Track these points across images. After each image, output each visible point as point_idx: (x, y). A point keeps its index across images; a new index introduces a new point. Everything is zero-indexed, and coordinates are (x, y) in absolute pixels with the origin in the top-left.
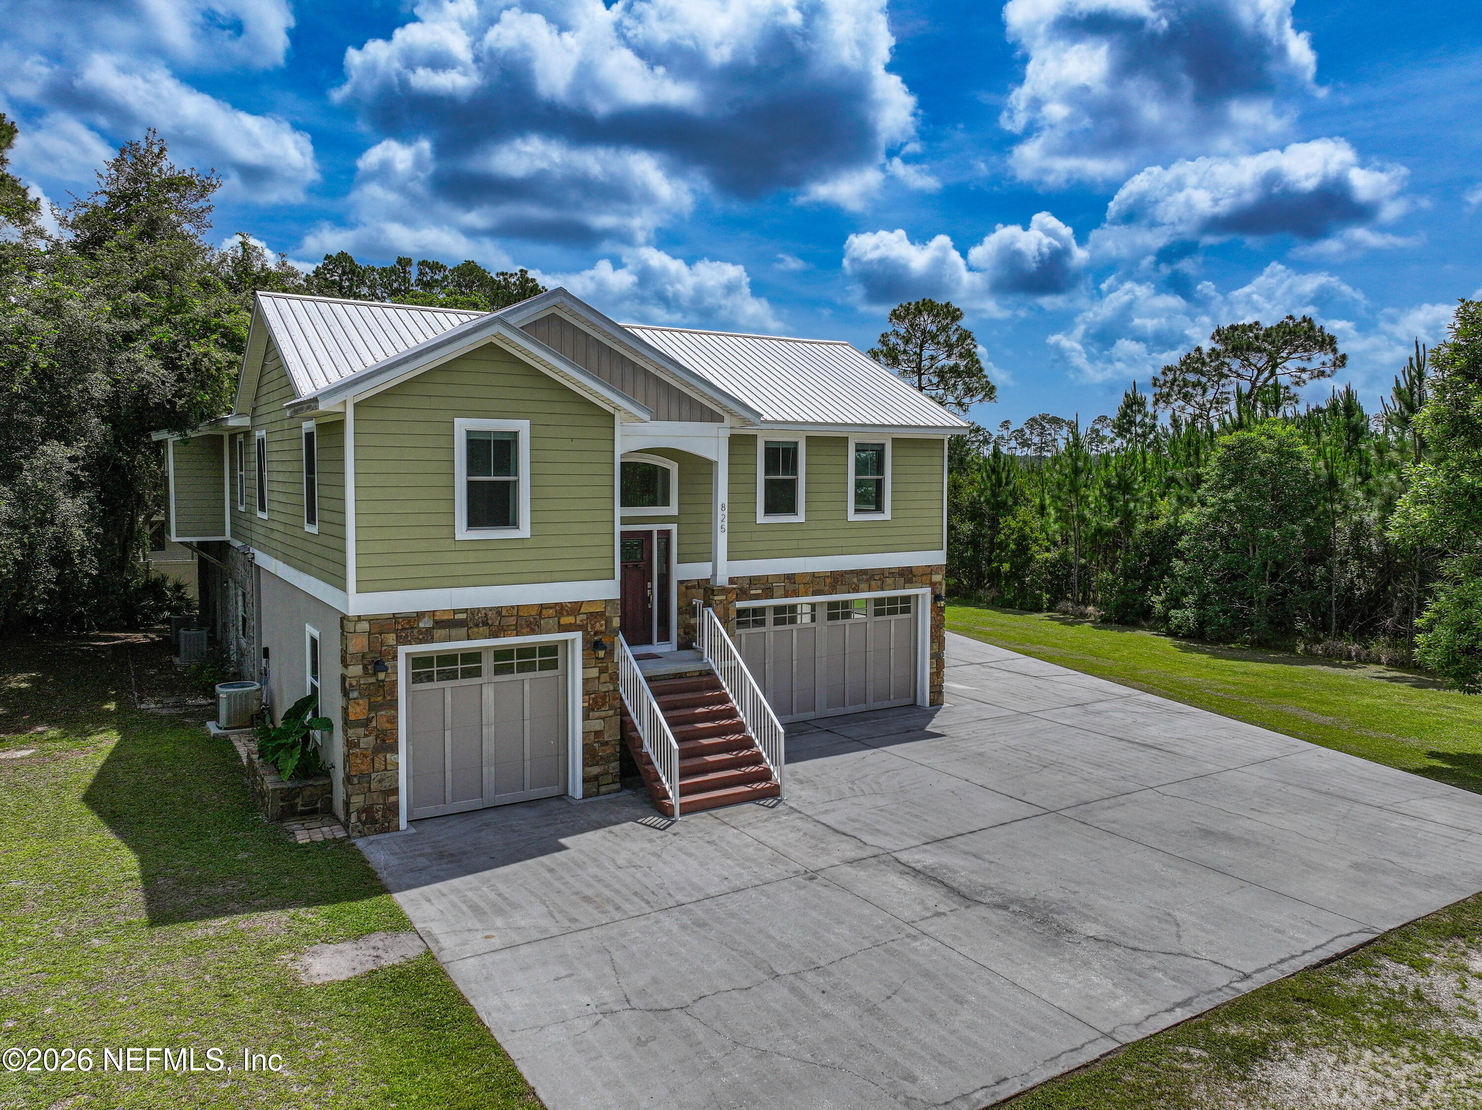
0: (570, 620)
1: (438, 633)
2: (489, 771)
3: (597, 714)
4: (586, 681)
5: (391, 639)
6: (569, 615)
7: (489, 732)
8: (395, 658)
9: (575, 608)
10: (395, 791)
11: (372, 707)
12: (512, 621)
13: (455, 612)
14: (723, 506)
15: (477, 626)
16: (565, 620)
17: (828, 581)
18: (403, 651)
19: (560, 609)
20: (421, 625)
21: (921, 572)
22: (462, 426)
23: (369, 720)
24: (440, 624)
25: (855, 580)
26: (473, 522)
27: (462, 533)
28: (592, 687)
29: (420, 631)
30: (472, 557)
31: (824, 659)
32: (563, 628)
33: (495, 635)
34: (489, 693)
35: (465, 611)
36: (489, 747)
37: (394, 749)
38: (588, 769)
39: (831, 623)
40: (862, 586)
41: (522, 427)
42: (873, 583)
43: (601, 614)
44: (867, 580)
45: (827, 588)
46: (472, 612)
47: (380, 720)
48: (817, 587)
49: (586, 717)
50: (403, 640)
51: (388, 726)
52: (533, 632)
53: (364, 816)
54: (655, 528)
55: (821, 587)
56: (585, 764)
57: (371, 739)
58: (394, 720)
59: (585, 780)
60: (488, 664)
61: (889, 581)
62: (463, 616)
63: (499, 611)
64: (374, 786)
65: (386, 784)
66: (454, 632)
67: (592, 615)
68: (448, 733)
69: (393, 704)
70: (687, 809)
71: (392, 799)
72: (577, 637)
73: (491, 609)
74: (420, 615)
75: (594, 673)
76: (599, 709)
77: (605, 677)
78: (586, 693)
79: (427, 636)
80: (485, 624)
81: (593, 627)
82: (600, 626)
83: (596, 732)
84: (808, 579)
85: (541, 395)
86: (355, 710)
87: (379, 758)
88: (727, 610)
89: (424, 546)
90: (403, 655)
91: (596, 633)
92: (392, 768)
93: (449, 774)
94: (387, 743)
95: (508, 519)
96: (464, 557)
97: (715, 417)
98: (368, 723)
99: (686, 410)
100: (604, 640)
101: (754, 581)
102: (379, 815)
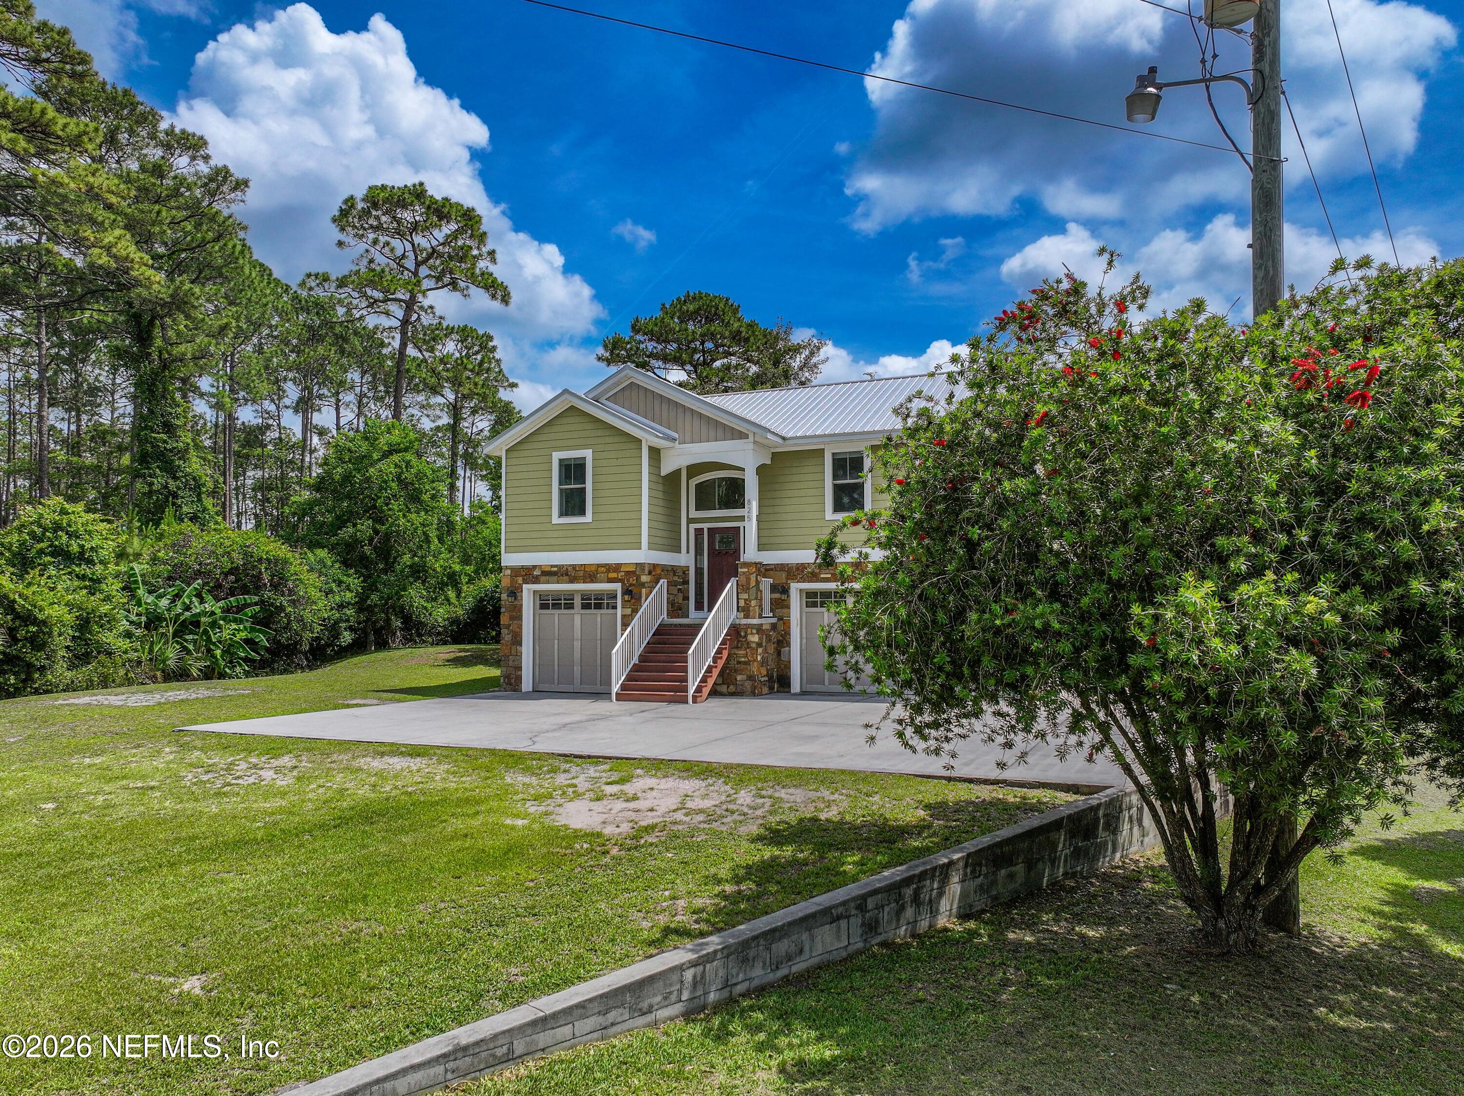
0: (615, 575)
1: (543, 578)
2: (577, 669)
4: (623, 617)
5: (520, 580)
6: (613, 572)
7: (577, 645)
8: (522, 591)
9: (617, 567)
10: (520, 668)
11: (512, 618)
12: (581, 574)
13: (552, 566)
14: (749, 501)
15: (563, 576)
16: (612, 575)
18: (526, 588)
19: (609, 568)
20: (535, 573)
22: (557, 456)
23: (510, 625)
24: (545, 573)
26: (562, 514)
27: (556, 519)
28: (625, 620)
29: (533, 577)
30: (561, 534)
32: (610, 581)
33: (571, 582)
34: (577, 620)
35: (556, 566)
36: (577, 654)
37: (521, 643)
41: (587, 454)
43: (633, 572)
46: (561, 567)
47: (515, 626)
50: (526, 582)
51: (518, 630)
52: (592, 581)
53: (506, 681)
54: (740, 524)
57: (511, 636)
58: (520, 627)
60: (578, 602)
62: (556, 569)
63: (574, 567)
64: (511, 663)
65: (516, 664)
66: (551, 578)
67: (628, 573)
68: (556, 641)
69: (520, 618)
71: (520, 673)
72: (617, 587)
73: (570, 565)
74: (535, 567)
75: (629, 611)
78: (623, 624)
79: (536, 580)
80: (567, 575)
81: (628, 581)
82: (633, 580)
85: (600, 433)
86: (504, 619)
87: (514, 648)
88: (748, 580)
89: (537, 527)
90: (528, 590)
91: (631, 585)
92: (519, 655)
93: (556, 667)
94: (517, 640)
95: (582, 512)
96: (556, 534)
97: (742, 436)
98: (508, 627)
99: (720, 433)
100: (635, 590)
101: (823, 567)
102: (513, 680)
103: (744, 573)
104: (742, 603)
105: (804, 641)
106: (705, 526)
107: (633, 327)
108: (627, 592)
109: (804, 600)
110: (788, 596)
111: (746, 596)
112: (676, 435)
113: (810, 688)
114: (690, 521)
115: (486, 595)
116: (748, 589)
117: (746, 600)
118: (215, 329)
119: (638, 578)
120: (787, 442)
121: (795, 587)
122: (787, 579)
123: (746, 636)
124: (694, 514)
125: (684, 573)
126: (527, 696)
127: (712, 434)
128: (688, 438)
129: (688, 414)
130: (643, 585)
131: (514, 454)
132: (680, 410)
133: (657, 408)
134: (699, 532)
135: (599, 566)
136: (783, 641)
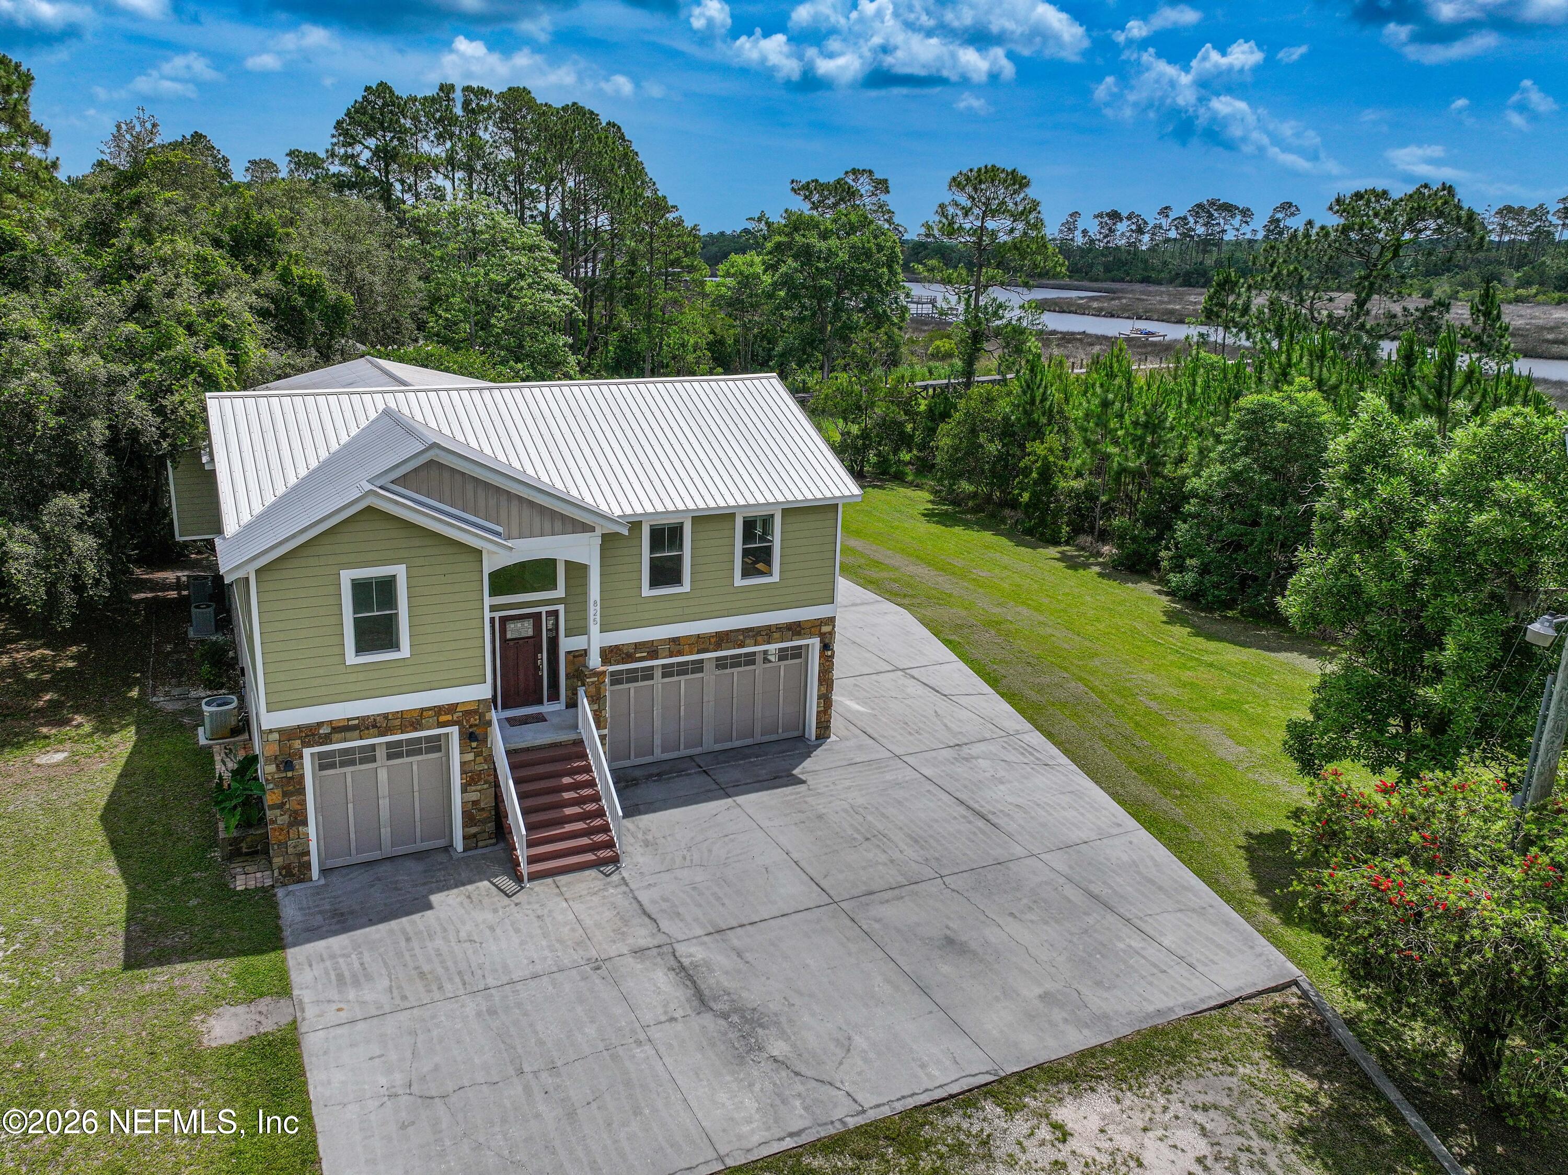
0: (449, 717)
1: (336, 736)
2: (386, 832)
3: (473, 788)
4: (463, 764)
5: (297, 744)
6: (446, 714)
7: (384, 803)
8: (301, 757)
9: (452, 708)
10: (308, 853)
11: (285, 795)
12: (398, 722)
13: (348, 720)
14: (595, 602)
15: (368, 729)
16: (443, 718)
17: (713, 640)
18: (307, 752)
19: (438, 710)
20: (321, 731)
21: (810, 625)
22: (347, 576)
23: (283, 804)
24: (337, 730)
25: (740, 638)
26: (360, 649)
27: (352, 659)
28: (467, 768)
29: (320, 737)
30: (361, 676)
31: (712, 703)
32: (442, 725)
34: (383, 775)
35: (357, 718)
36: (385, 814)
37: (305, 823)
38: (467, 829)
39: (718, 672)
40: (747, 642)
41: (400, 571)
42: (759, 638)
43: (475, 712)
44: (753, 638)
45: (711, 647)
46: (363, 719)
47: (292, 803)
49: (464, 790)
50: (307, 744)
51: (299, 807)
52: (415, 729)
53: (284, 872)
54: (543, 609)
55: (704, 647)
56: (465, 826)
57: (286, 817)
58: (303, 803)
59: (464, 838)
60: (381, 754)
61: (776, 635)
62: (356, 722)
63: (385, 716)
64: (290, 850)
65: (300, 848)
66: (348, 735)
67: (467, 713)
68: (350, 806)
69: (301, 791)
70: (533, 877)
71: (306, 858)
72: (454, 731)
73: (379, 715)
74: (320, 724)
75: (470, 757)
76: (476, 784)
77: (480, 759)
78: (463, 772)
79: (327, 740)
80: (374, 726)
81: (468, 721)
82: (474, 720)
83: (473, 802)
84: (693, 640)
85: (415, 541)
86: (272, 797)
87: (292, 831)
89: (322, 672)
90: (310, 755)
91: (471, 726)
92: (304, 837)
93: (353, 837)
94: (299, 819)
95: (392, 644)
96: (353, 678)
97: (586, 528)
98: (279, 806)
99: (558, 525)
100: (478, 731)
101: (638, 646)
102: (296, 871)
103: (593, 683)
106: (497, 615)
111: (595, 707)
112: (500, 529)
113: (614, 765)
116: (599, 699)
117: (595, 711)
119: (482, 716)
127: (547, 526)
128: (515, 532)
129: (515, 503)
132: (504, 498)
133: (470, 494)
135: (424, 710)
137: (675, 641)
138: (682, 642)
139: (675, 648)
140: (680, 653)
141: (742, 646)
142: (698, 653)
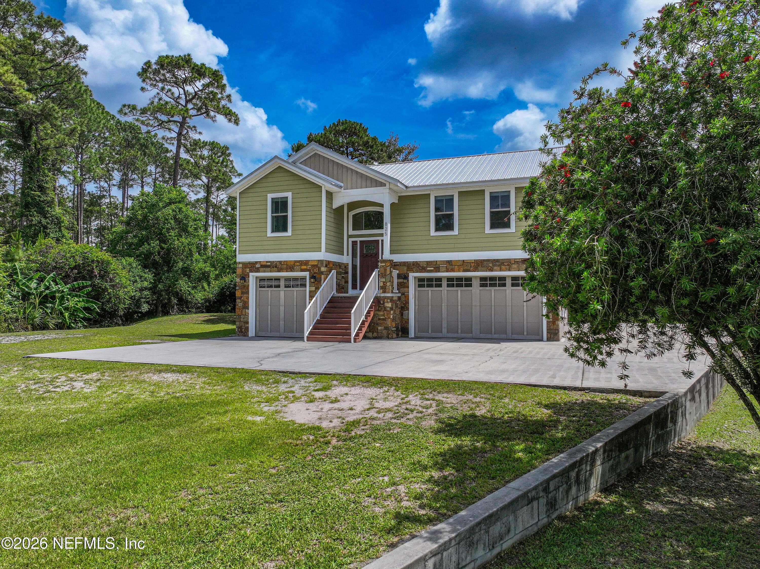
1: (262, 269)
2: (282, 324)
4: (310, 292)
5: (248, 270)
6: (304, 265)
7: (282, 309)
8: (249, 277)
9: (306, 263)
10: (247, 323)
11: (243, 293)
12: (285, 266)
13: (267, 262)
14: (386, 224)
15: (274, 267)
16: (304, 267)
17: (473, 265)
18: (251, 274)
19: (302, 263)
20: (257, 266)
22: (270, 196)
23: (241, 297)
24: (263, 266)
25: (491, 265)
26: (273, 231)
27: (269, 234)
29: (256, 268)
30: (272, 243)
31: (478, 307)
32: (302, 270)
33: (279, 271)
34: (282, 294)
35: (270, 262)
36: (282, 314)
37: (248, 308)
39: (481, 288)
40: (495, 268)
41: (289, 195)
42: (503, 267)
43: (316, 266)
44: (499, 266)
45: (472, 268)
46: (272, 262)
47: (245, 297)
48: (466, 268)
50: (251, 271)
51: (246, 300)
52: (291, 271)
53: (239, 330)
54: (380, 239)
55: (469, 268)
57: (242, 304)
58: (248, 298)
60: (282, 283)
61: (515, 266)
62: (269, 264)
63: (280, 262)
64: (242, 320)
65: (246, 320)
66: (266, 269)
67: (313, 266)
68: (270, 307)
69: (248, 293)
70: (311, 339)
71: (247, 326)
72: (307, 274)
73: (278, 261)
74: (256, 262)
75: (313, 289)
79: (257, 270)
80: (276, 267)
81: (313, 270)
82: (316, 270)
84: (460, 263)
85: (296, 182)
86: (238, 294)
87: (244, 311)
88: (385, 270)
89: (258, 239)
90: (253, 276)
91: (315, 273)
92: (247, 315)
93: (269, 322)
94: (246, 306)
95: (285, 229)
96: (269, 243)
97: (382, 185)
98: (240, 298)
99: (369, 183)
100: (317, 276)
101: (429, 263)
102: (243, 330)
103: (383, 266)
104: (381, 284)
105: (417, 307)
106: (358, 239)
107: (309, 138)
108: (312, 277)
109: (417, 283)
110: (408, 281)
111: (384, 280)
112: (342, 185)
113: (420, 334)
114: (349, 236)
115: (226, 286)
116: (385, 275)
117: (384, 282)
118: (68, 131)
119: (319, 269)
120: (408, 189)
121: (412, 275)
122: (407, 270)
123: (384, 304)
124: (351, 232)
125: (345, 267)
126: (252, 339)
127: (364, 184)
128: (349, 186)
129: (349, 172)
130: (322, 273)
131: (243, 195)
132: (345, 170)
133: (331, 168)
134: (354, 243)
135: (296, 262)
136: (404, 307)
137: (449, 262)
138: (453, 263)
139: (450, 267)
140: (453, 270)
141: (491, 270)
142: (465, 271)
